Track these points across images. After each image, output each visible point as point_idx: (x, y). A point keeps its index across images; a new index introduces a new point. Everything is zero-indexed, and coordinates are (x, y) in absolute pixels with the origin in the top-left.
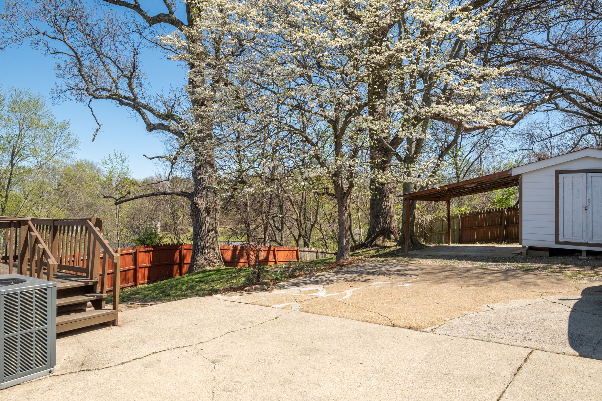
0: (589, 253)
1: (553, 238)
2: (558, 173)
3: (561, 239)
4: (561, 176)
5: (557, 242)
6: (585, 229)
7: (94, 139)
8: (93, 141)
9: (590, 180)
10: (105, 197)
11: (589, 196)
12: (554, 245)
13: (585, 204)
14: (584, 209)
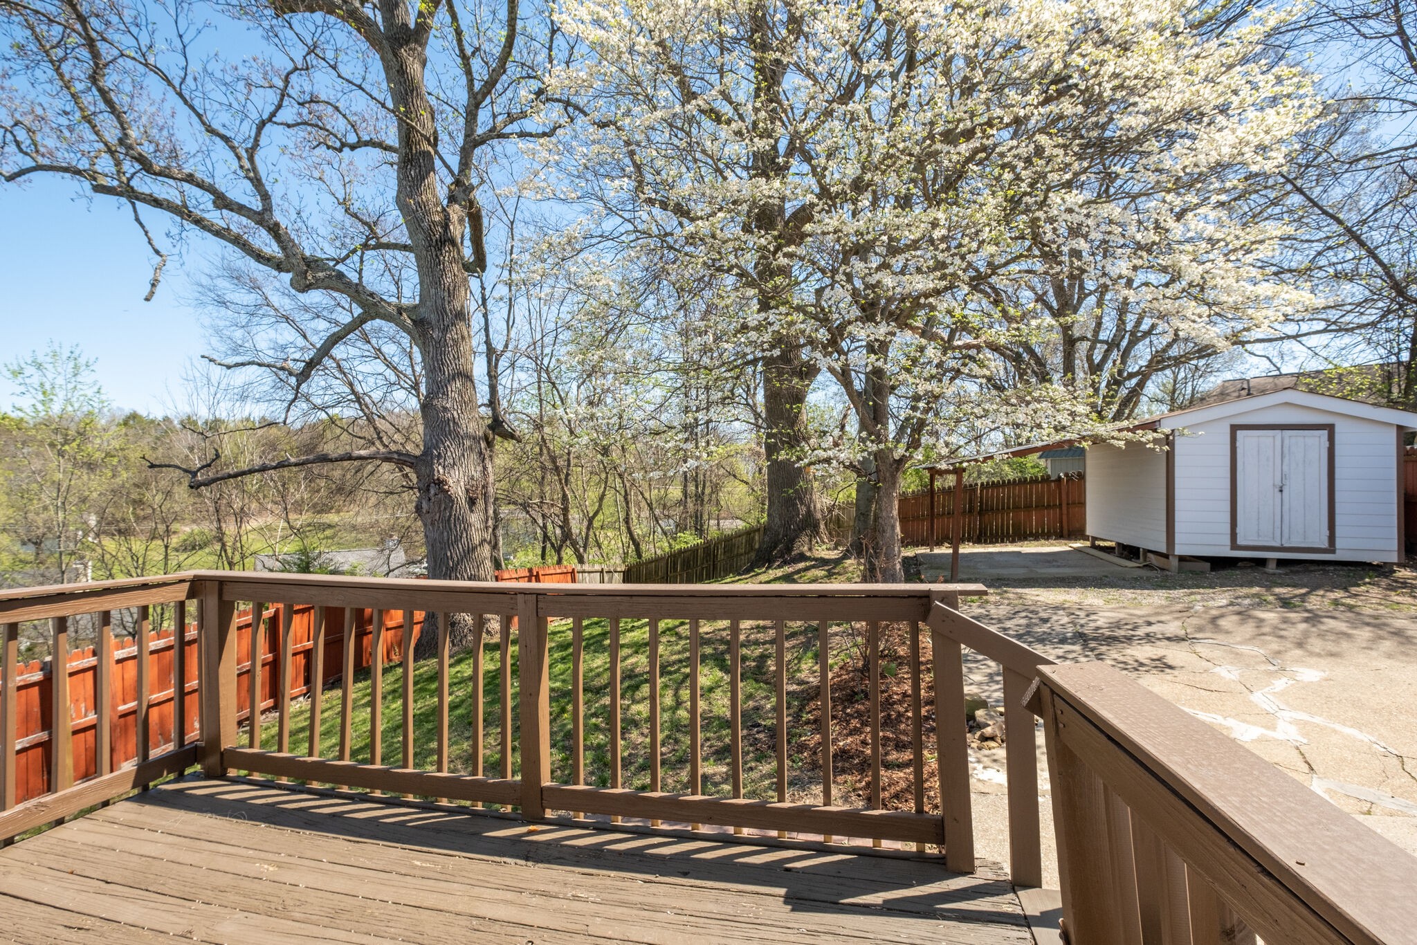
0: (1281, 563)
1: (1228, 541)
2: (1235, 429)
3: (1240, 541)
4: (1240, 434)
5: (1234, 545)
6: (1278, 523)
7: (152, 293)
8: (147, 299)
9: (1286, 442)
10: (152, 466)
11: (1285, 468)
12: (1227, 552)
13: (1278, 483)
14: (1277, 490)
